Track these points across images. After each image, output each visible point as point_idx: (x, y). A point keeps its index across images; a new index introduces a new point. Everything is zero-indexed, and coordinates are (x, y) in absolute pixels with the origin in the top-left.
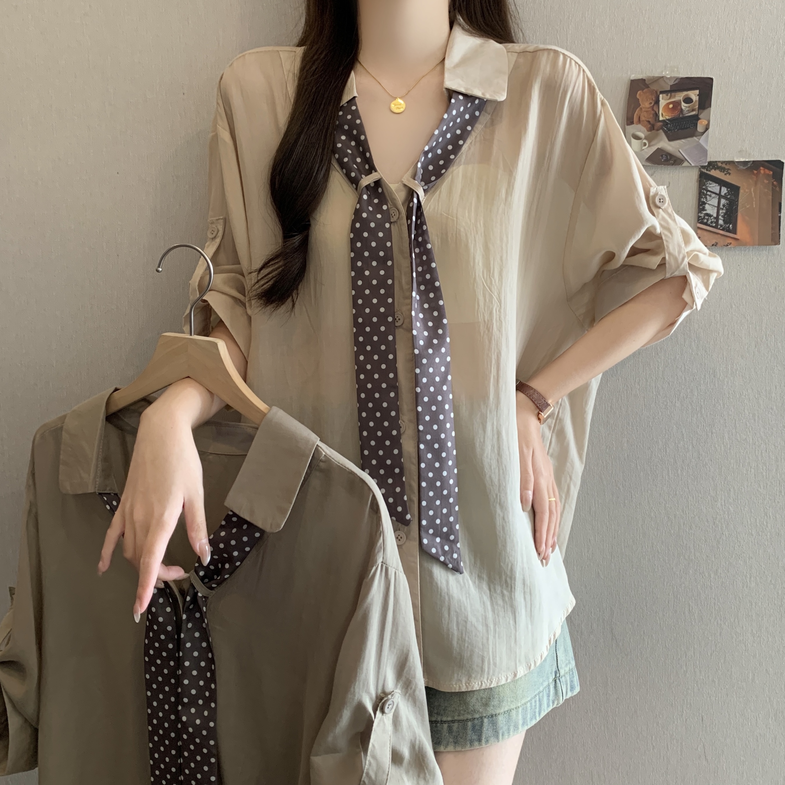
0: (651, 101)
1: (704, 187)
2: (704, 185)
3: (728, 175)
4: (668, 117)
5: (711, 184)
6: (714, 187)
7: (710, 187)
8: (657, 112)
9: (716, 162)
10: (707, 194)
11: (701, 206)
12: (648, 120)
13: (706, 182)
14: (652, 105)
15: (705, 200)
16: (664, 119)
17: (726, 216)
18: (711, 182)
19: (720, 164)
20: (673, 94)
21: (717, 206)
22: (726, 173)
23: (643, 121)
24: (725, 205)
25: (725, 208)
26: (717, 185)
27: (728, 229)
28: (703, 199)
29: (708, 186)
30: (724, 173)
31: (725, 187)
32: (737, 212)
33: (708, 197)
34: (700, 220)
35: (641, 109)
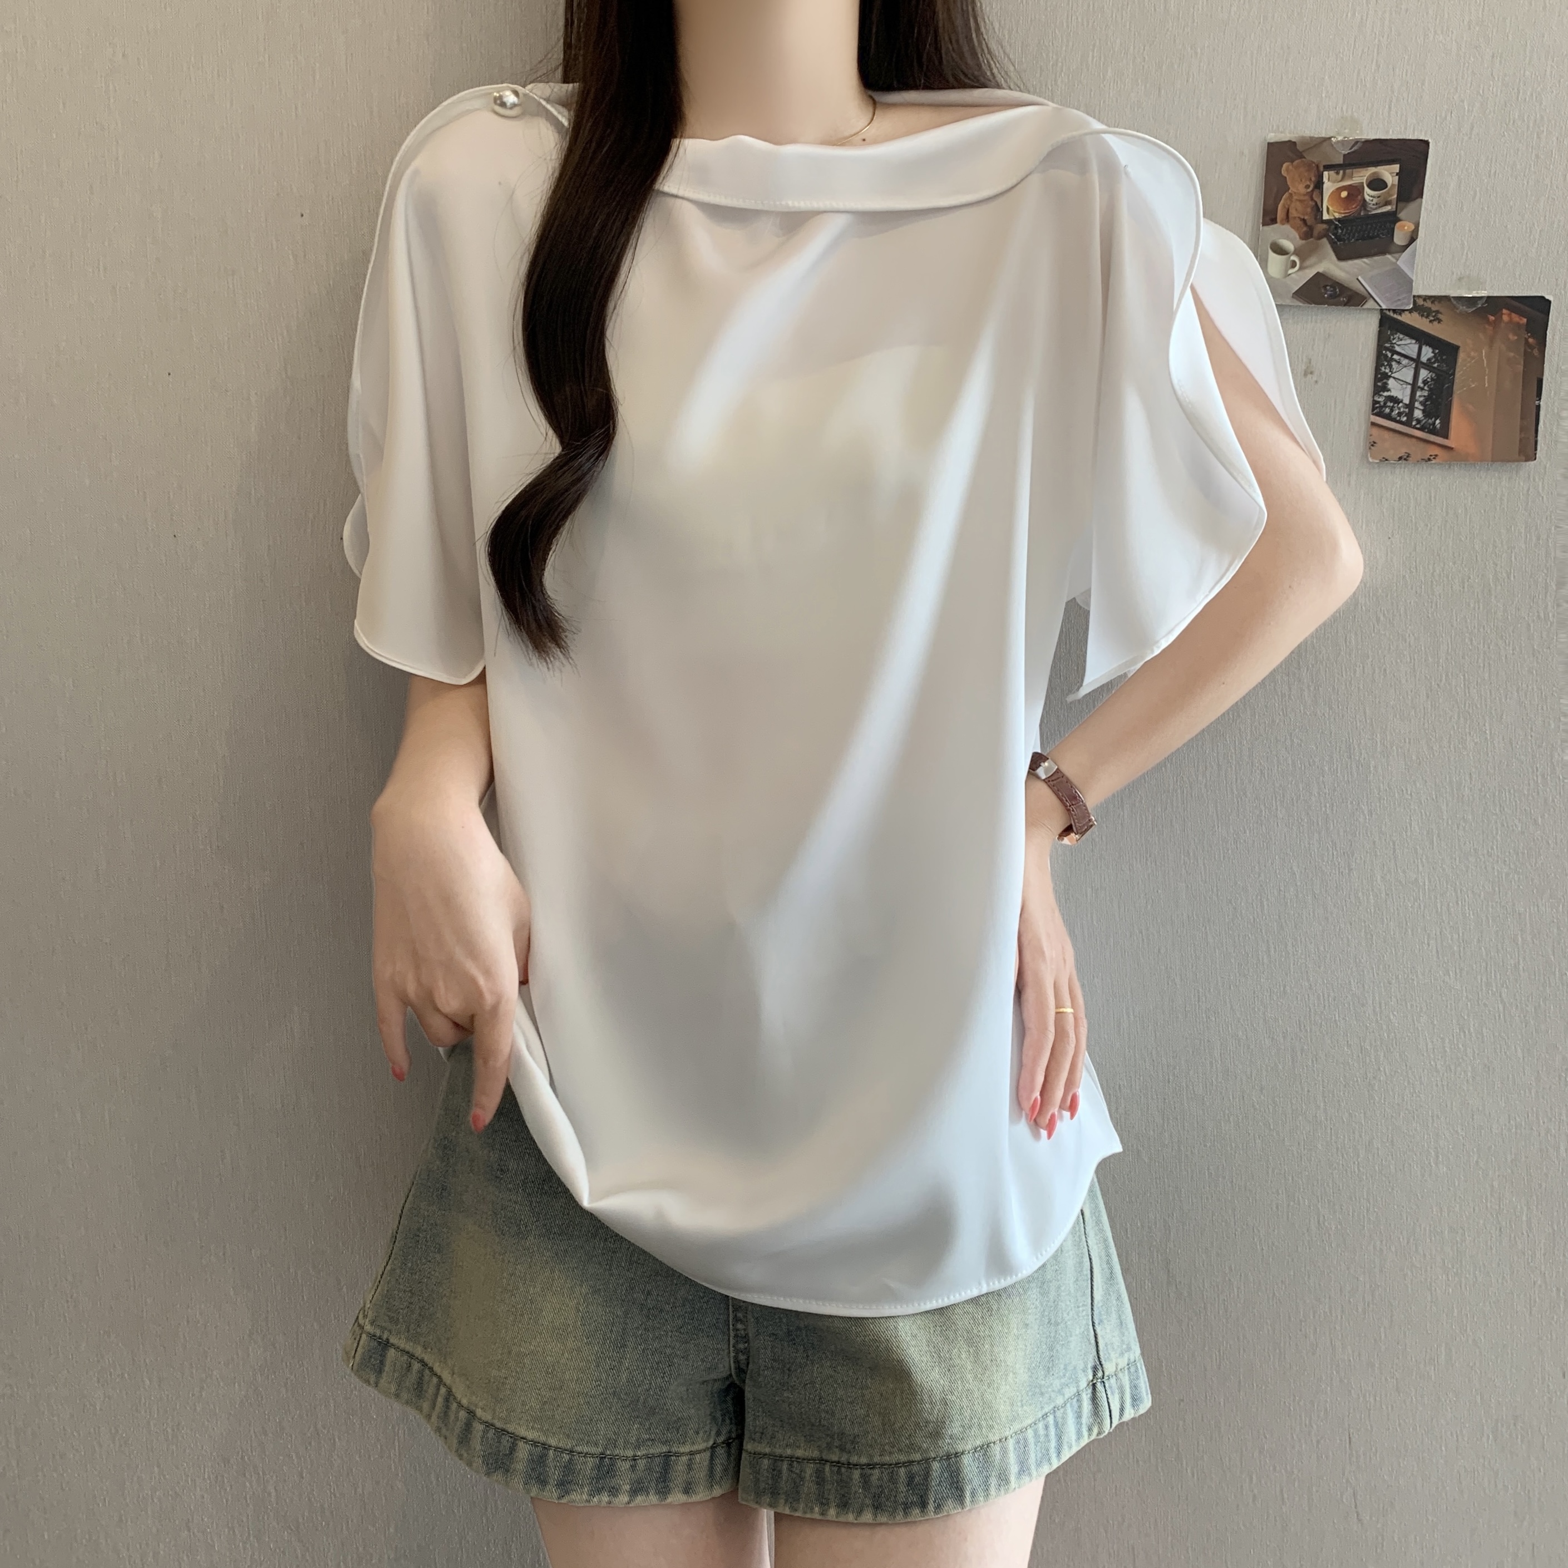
0: (1308, 183)
1: (1386, 346)
2: (1389, 341)
3: (1435, 323)
4: (1337, 216)
5: (1401, 340)
6: (1407, 346)
7: (1398, 345)
8: (1320, 205)
10: (1392, 360)
11: (1379, 382)
12: (1303, 217)
13: (1393, 335)
14: (1310, 190)
15: (1387, 371)
16: (1332, 217)
17: (1428, 403)
18: (1401, 336)
21: (1411, 382)
22: (1432, 318)
23: (1294, 218)
24: (1428, 382)
25: (1428, 387)
26: (1414, 341)
27: (1431, 427)
28: (1385, 369)
29: (1395, 343)
30: (1428, 320)
31: (1430, 346)
32: (1451, 395)
33: (1394, 364)
34: (1376, 409)
35: (1291, 194)
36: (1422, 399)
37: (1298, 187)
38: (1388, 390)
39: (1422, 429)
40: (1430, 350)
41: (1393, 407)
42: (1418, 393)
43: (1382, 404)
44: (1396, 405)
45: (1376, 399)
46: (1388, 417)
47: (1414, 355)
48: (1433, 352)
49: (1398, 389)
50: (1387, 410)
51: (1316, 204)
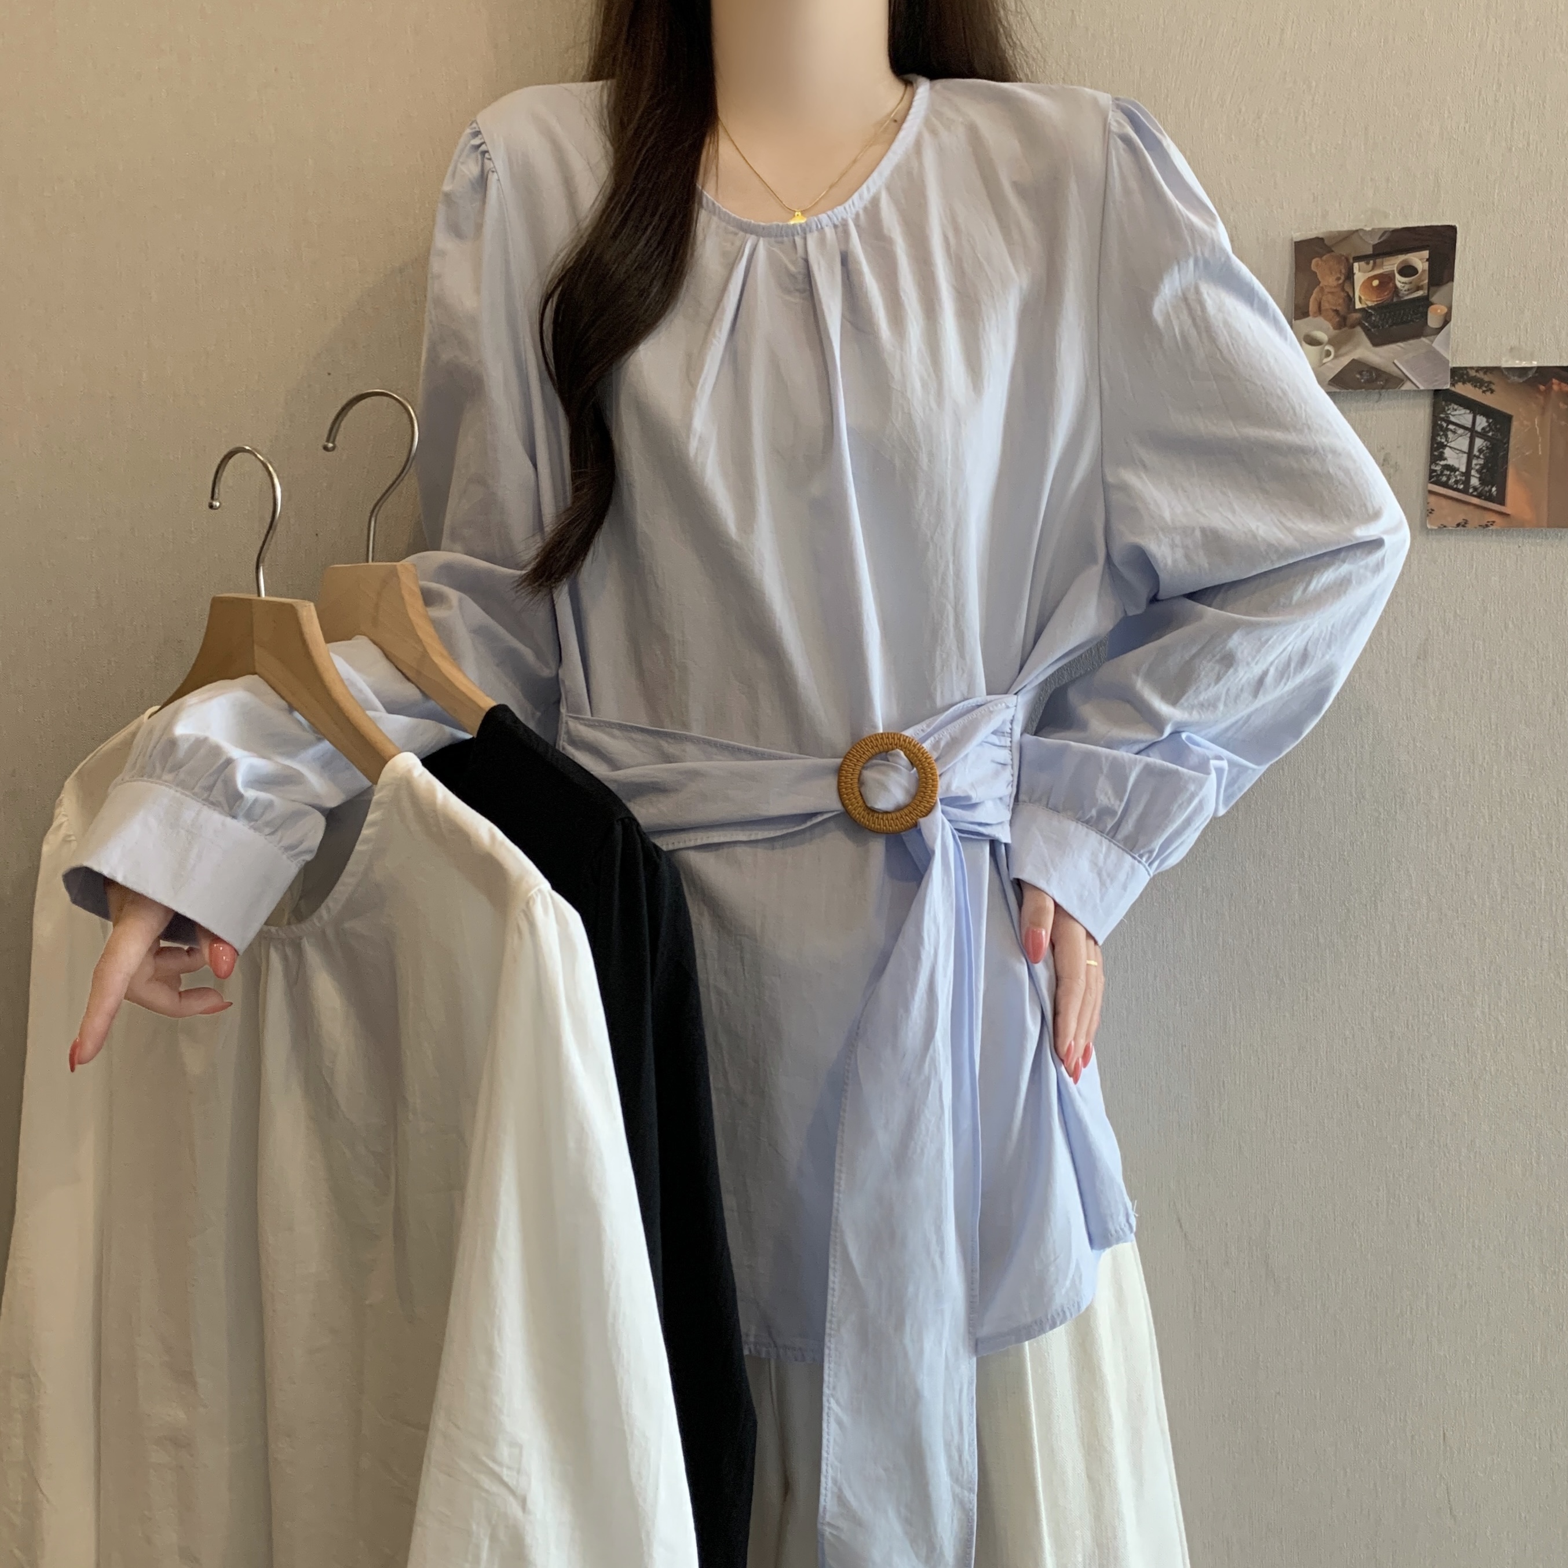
0: (1339, 276)
1: (1442, 416)
2: (1443, 411)
3: (1488, 393)
4: (1370, 304)
5: (1456, 410)
6: (1462, 416)
7: (1453, 415)
8: (1351, 295)
9: (1465, 368)
10: (1447, 429)
11: (1435, 451)
12: (1335, 308)
13: (1447, 406)
14: (1341, 281)
15: (1443, 440)
16: (1365, 306)
17: (1484, 471)
18: (1456, 407)
19: (1472, 373)
20: (1378, 261)
21: (1467, 451)
22: (1484, 389)
23: (1327, 310)
24: (1484, 451)
25: (1484, 455)
26: (1468, 411)
27: (1488, 494)
28: (1441, 438)
29: (1450, 414)
30: (1481, 390)
31: (1484, 416)
32: (1507, 463)
33: (1450, 434)
34: (1434, 477)
35: (1322, 288)
36: (1478, 467)
37: (1329, 280)
38: (1445, 459)
39: (1479, 496)
40: (1485, 419)
41: (1450, 475)
42: (1474, 462)
43: (1439, 472)
44: (1453, 473)
45: (1433, 467)
46: (1445, 485)
47: (1469, 425)
48: (1487, 422)
49: (1455, 458)
50: (1444, 479)
51: (1348, 295)
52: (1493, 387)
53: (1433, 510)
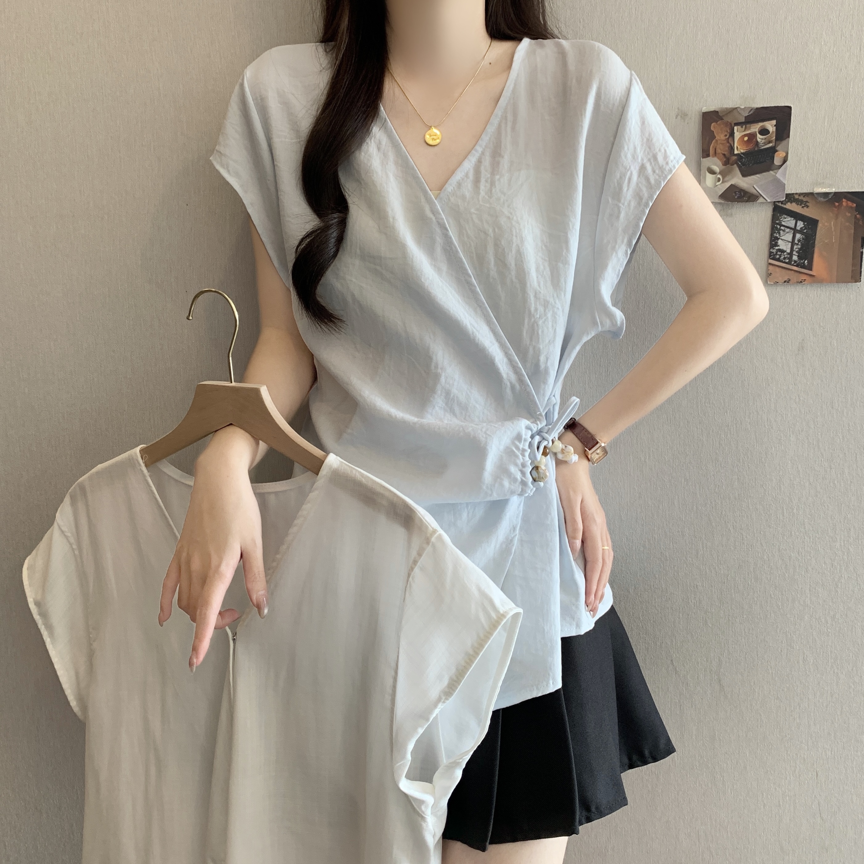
0: (726, 133)
1: (777, 222)
2: (778, 219)
3: (805, 208)
4: (742, 151)
5: (785, 218)
6: (789, 222)
7: (784, 221)
8: (732, 145)
9: (793, 194)
10: (780, 229)
11: (773, 241)
12: (723, 153)
13: (781, 216)
14: (727, 137)
15: (778, 235)
16: (739, 152)
17: (801, 252)
18: (786, 216)
19: (797, 197)
20: (748, 126)
21: (791, 241)
22: (803, 205)
23: (719, 154)
24: (801, 240)
25: (801, 243)
26: (793, 219)
27: (802, 265)
28: (776, 234)
29: (782, 221)
30: (801, 206)
31: (802, 221)
32: (814, 247)
33: (781, 232)
34: (772, 256)
35: (717, 141)
36: (797, 250)
37: (721, 136)
38: (778, 246)
39: (797, 266)
40: (802, 223)
41: (781, 254)
42: (795, 247)
43: (775, 253)
44: (783, 253)
45: (771, 250)
46: (778, 260)
47: (793, 226)
48: (803, 224)
49: (784, 245)
50: (778, 257)
51: (731, 145)
52: (808, 204)
53: (771, 274)
